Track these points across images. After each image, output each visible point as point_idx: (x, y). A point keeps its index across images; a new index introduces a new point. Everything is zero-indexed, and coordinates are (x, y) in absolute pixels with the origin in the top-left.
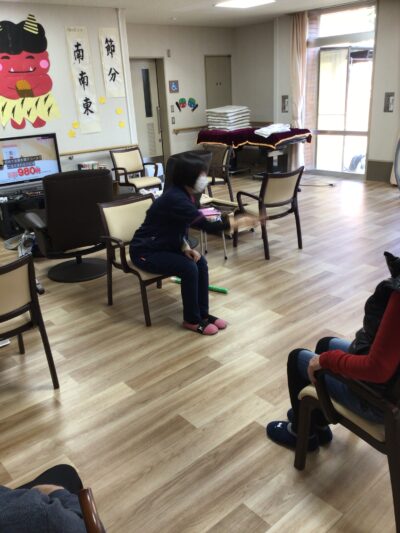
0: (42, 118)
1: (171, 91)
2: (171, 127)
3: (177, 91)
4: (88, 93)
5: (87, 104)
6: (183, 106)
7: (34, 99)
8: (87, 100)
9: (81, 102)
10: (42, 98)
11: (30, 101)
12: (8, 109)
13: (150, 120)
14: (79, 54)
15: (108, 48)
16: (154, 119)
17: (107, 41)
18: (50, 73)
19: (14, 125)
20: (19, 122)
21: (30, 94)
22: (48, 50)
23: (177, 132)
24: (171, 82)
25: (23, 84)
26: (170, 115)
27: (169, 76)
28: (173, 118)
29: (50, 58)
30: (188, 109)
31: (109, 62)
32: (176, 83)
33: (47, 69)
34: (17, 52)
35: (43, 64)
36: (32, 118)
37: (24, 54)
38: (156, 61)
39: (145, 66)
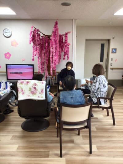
1: (112, 53)
2: (110, 67)
3: (116, 53)
16: (104, 63)
24: (112, 49)
26: (110, 62)
27: (112, 46)
32: (115, 49)
38: (109, 41)
39: (103, 42)
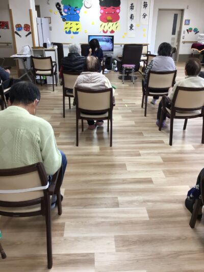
0: (114, 30)
1: (185, 24)
2: (182, 40)
3: (188, 24)
4: (133, 22)
5: (131, 27)
6: (191, 31)
7: (112, 23)
8: (132, 25)
9: (129, 25)
10: (115, 23)
11: (110, 24)
12: (103, 26)
13: (173, 36)
14: (132, 7)
15: (144, 5)
16: (176, 36)
17: (144, 3)
18: (119, 14)
19: (104, 32)
20: (105, 31)
21: (111, 21)
22: (120, 6)
23: (184, 42)
24: (186, 21)
25: (109, 18)
26: (182, 35)
27: (185, 17)
28: (184, 36)
29: (121, 9)
30: (193, 33)
31: (144, 11)
32: (189, 21)
33: (119, 13)
34: (110, 7)
35: (118, 11)
36: (110, 30)
37: (112, 7)
38: (182, 11)
39: (176, 12)
